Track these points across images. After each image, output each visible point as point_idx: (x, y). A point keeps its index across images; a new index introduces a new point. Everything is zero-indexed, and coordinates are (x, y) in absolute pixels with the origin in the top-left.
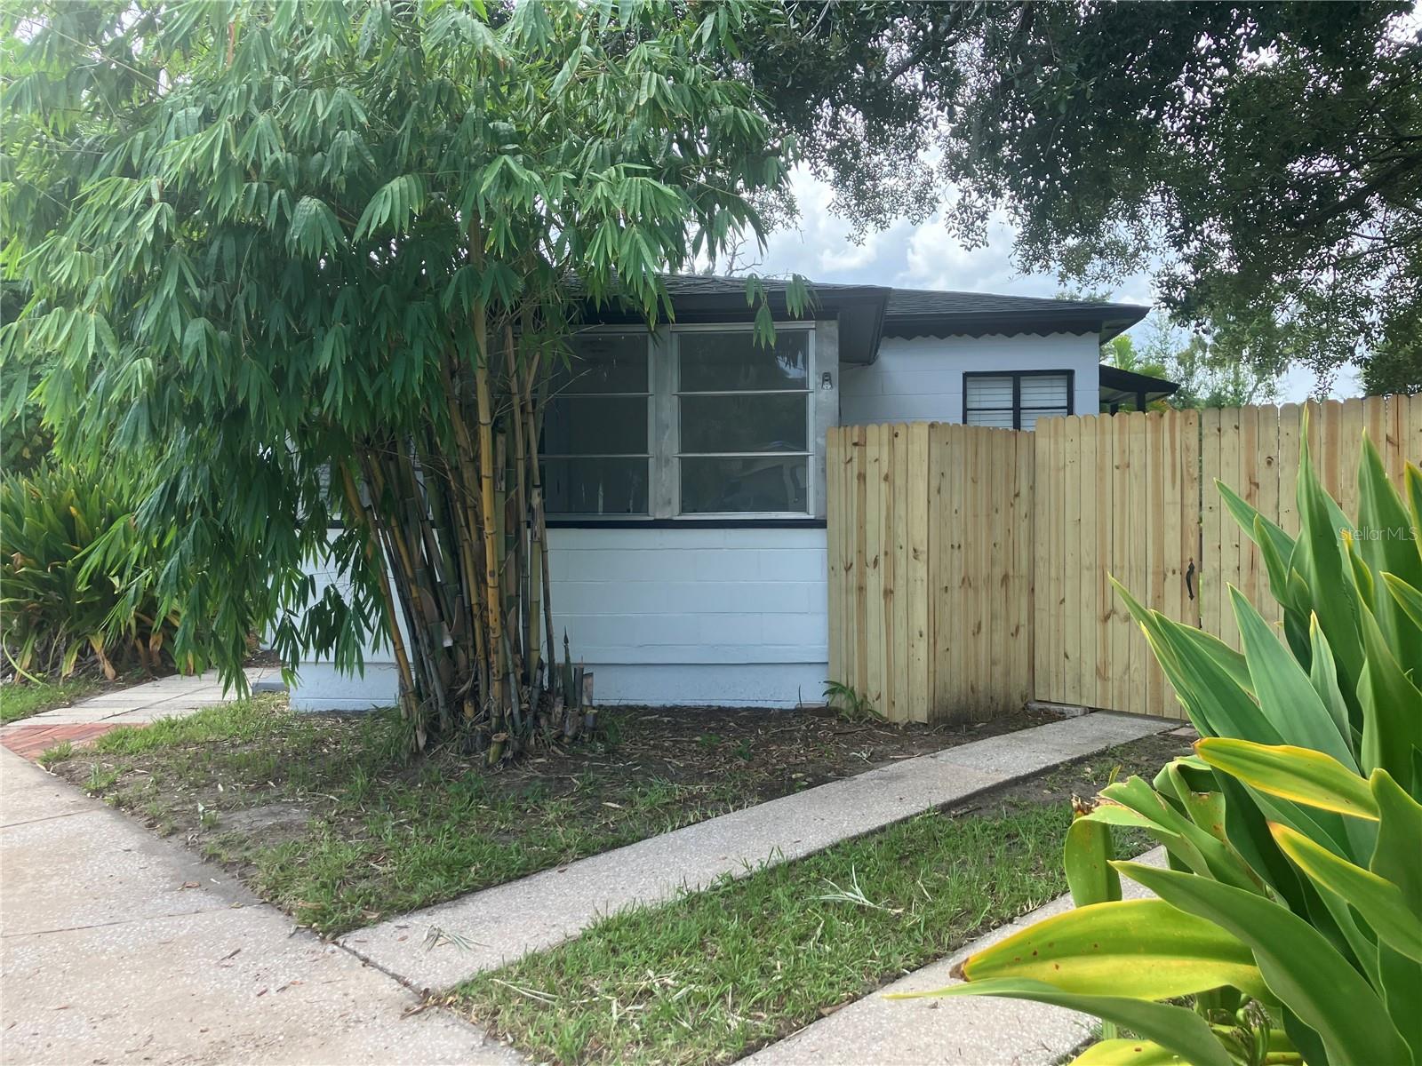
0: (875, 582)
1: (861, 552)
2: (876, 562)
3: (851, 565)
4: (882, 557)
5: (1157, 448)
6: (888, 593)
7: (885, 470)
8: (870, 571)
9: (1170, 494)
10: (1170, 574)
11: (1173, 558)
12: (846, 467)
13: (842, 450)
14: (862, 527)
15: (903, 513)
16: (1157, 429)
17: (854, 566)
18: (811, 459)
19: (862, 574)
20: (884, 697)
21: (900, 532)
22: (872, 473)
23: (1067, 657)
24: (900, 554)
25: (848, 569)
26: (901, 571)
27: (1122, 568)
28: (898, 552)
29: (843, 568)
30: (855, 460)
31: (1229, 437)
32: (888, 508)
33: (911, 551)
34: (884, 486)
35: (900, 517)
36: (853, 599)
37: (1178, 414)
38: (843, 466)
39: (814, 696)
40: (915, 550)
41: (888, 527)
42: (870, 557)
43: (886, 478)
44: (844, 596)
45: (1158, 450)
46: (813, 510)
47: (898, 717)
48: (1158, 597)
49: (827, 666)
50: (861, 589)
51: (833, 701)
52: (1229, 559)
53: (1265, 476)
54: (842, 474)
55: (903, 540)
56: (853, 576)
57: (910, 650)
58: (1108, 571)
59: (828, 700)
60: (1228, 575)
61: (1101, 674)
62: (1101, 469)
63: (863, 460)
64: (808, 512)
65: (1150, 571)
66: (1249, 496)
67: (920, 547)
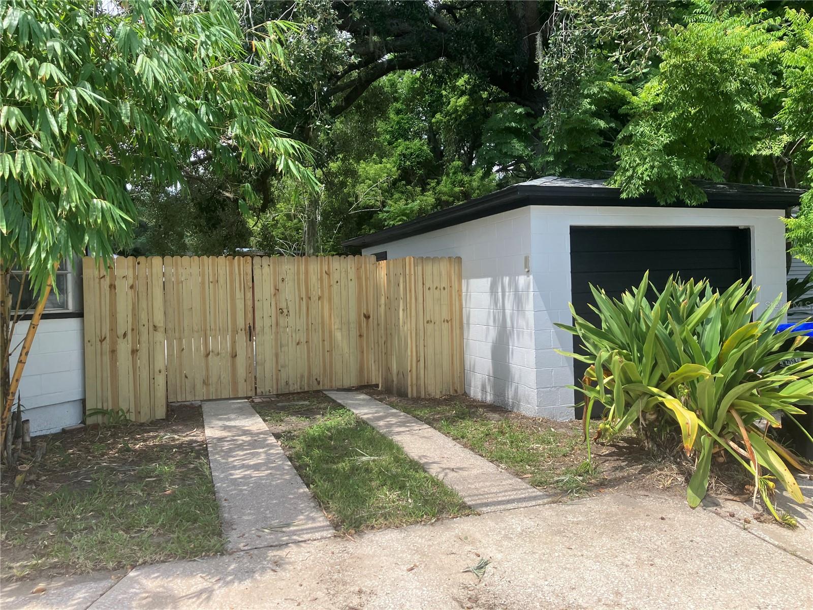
0: (124, 348)
1: (113, 329)
2: (125, 335)
3: (105, 338)
4: (129, 332)
5: (231, 273)
6: (134, 352)
7: (131, 282)
8: (120, 341)
9: (239, 295)
10: (239, 331)
11: (241, 323)
12: (100, 283)
13: (97, 271)
14: (113, 315)
15: (145, 306)
16: (231, 265)
17: (108, 338)
18: (69, 277)
19: (114, 343)
20: (132, 410)
21: (143, 317)
22: (121, 286)
23: (186, 377)
24: (144, 331)
25: (101, 341)
26: (144, 338)
27: (216, 330)
28: (142, 329)
29: (98, 340)
30: (108, 278)
31: (266, 269)
32: (133, 304)
33: (151, 327)
34: (131, 292)
35: (143, 309)
36: (107, 359)
37: (242, 258)
38: (97, 280)
39: (69, 419)
40: (155, 326)
41: (134, 315)
42: (121, 332)
43: (132, 287)
44: (99, 357)
45: (232, 274)
46: (71, 307)
47: (143, 419)
48: (234, 342)
49: (83, 401)
50: (113, 351)
51: (90, 421)
52: (267, 322)
53: (281, 286)
54: (97, 285)
55: (145, 321)
56: (107, 345)
57: (152, 380)
58: (208, 332)
59: (83, 422)
60: (267, 329)
61: (206, 383)
62: (203, 283)
63: (113, 277)
64: (67, 309)
65: (230, 330)
66: (275, 295)
67: (157, 324)
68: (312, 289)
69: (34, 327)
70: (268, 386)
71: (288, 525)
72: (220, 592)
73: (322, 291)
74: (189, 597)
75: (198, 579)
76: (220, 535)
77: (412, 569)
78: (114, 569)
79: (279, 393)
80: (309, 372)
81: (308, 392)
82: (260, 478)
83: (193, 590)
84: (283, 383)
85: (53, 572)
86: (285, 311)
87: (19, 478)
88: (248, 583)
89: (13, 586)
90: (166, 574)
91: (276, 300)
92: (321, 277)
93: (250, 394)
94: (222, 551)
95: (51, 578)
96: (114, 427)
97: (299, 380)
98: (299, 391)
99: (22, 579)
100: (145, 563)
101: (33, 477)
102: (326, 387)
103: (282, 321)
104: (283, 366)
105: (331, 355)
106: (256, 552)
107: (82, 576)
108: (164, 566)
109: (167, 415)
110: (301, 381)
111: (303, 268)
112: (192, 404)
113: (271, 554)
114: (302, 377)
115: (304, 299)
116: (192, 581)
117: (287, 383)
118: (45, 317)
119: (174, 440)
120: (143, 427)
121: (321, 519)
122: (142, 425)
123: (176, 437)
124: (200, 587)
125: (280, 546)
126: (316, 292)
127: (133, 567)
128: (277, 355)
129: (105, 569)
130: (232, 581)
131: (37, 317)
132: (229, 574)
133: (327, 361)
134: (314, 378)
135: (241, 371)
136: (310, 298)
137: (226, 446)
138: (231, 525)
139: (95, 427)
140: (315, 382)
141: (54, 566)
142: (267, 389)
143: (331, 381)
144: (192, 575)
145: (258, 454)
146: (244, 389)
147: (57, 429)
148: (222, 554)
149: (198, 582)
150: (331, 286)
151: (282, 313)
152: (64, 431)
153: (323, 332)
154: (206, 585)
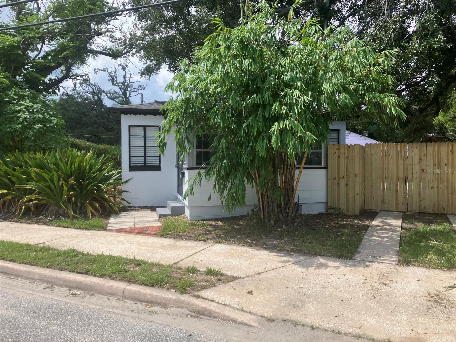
0: (343, 183)
1: (339, 175)
2: (343, 177)
4: (345, 176)
5: (397, 151)
6: (347, 185)
7: (346, 155)
8: (341, 180)
9: (400, 162)
10: (400, 179)
11: (401, 175)
12: (334, 155)
13: (333, 150)
14: (339, 169)
17: (336, 178)
18: (323, 152)
19: (339, 181)
20: (345, 209)
21: (351, 170)
22: (342, 157)
23: (374, 199)
24: (351, 176)
25: (334, 179)
26: (351, 179)
27: (388, 178)
28: (350, 175)
30: (337, 153)
31: (415, 149)
32: (347, 165)
33: (354, 175)
34: (346, 160)
35: (351, 167)
36: (336, 186)
37: (402, 144)
38: (333, 154)
39: (321, 209)
40: (355, 175)
41: (347, 169)
42: (341, 176)
43: (347, 157)
44: (333, 186)
46: (323, 165)
47: (350, 214)
48: (397, 185)
49: (327, 203)
50: (338, 184)
51: (329, 211)
52: (415, 176)
53: (423, 158)
54: (333, 156)
55: (352, 172)
56: (336, 181)
57: (354, 198)
58: (385, 179)
59: (327, 211)
60: (414, 179)
61: (383, 202)
62: (383, 155)
63: (339, 153)
64: (322, 165)
65: (395, 179)
66: (419, 162)
67: (357, 174)
68: (441, 160)
69: (300, 172)
70: (415, 207)
71: (380, 257)
72: (342, 268)
73: (448, 160)
74: (332, 267)
75: (338, 263)
76: (353, 254)
77: (419, 280)
78: (314, 255)
79: (421, 211)
80: (439, 203)
81: (437, 214)
82: (382, 241)
83: (334, 265)
84: (423, 207)
85: (297, 251)
86: (425, 171)
87: (296, 224)
88: (353, 268)
89: (285, 252)
90: (328, 260)
91: (420, 165)
92: (448, 154)
93: (404, 211)
94: (350, 258)
95: (296, 252)
96: (337, 215)
97: (432, 207)
98: (432, 212)
99: (288, 251)
100: (324, 255)
101: (300, 225)
102: (449, 212)
103: (423, 176)
104: (424, 199)
105: (452, 197)
106: (362, 261)
107: (304, 254)
108: (329, 258)
109: (360, 213)
110: (433, 207)
111: (436, 149)
112: (375, 211)
113: (367, 263)
114: (434, 205)
115: (436, 165)
116: (335, 263)
117: (425, 207)
118: (304, 168)
119: (358, 223)
120: (348, 217)
121: (395, 258)
122: (349, 216)
123: (360, 222)
124: (337, 265)
125: (372, 262)
126: (443, 162)
127: (320, 255)
128: (419, 193)
129: (311, 254)
130: (348, 267)
131: (301, 168)
132: (348, 265)
133: (450, 198)
134: (441, 207)
135: (400, 199)
136: (440, 165)
137: (377, 228)
138: (359, 252)
139: (331, 214)
140: (442, 209)
141: (297, 250)
142: (414, 209)
143: (452, 210)
144: (337, 262)
145: (389, 233)
146: (401, 207)
147: (317, 213)
148: (350, 259)
149: (337, 264)
150: (453, 158)
151: (423, 171)
152: (319, 214)
153: (448, 183)
154: (339, 265)
